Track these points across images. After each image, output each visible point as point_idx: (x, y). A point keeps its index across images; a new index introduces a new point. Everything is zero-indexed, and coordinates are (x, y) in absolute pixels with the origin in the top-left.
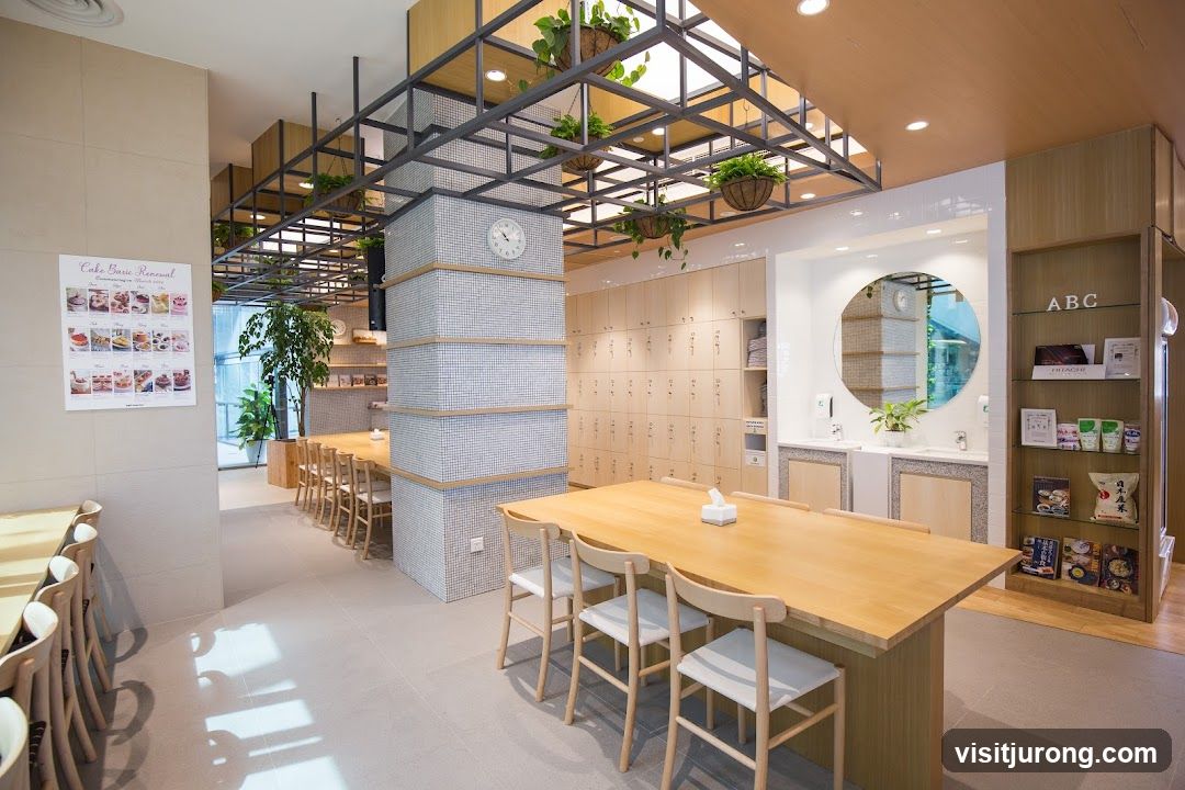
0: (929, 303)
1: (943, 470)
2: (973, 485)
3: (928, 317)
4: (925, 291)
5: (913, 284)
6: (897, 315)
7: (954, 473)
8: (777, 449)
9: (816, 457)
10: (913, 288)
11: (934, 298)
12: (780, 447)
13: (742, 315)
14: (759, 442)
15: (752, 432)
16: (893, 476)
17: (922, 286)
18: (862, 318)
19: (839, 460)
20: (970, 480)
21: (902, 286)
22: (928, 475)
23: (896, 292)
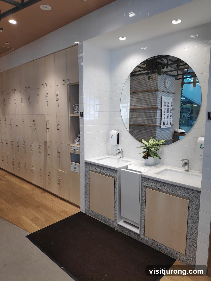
0: (182, 87)
1: (171, 190)
2: (190, 202)
3: (181, 93)
4: (181, 80)
5: (174, 76)
6: (165, 90)
7: (178, 192)
8: (84, 163)
9: (103, 171)
10: (174, 78)
11: (184, 85)
12: (85, 162)
13: (68, 82)
14: (76, 158)
15: (73, 152)
16: (142, 189)
17: (179, 77)
18: (149, 91)
19: (114, 175)
20: (189, 199)
21: (169, 76)
22: (162, 191)
23: (166, 79)
